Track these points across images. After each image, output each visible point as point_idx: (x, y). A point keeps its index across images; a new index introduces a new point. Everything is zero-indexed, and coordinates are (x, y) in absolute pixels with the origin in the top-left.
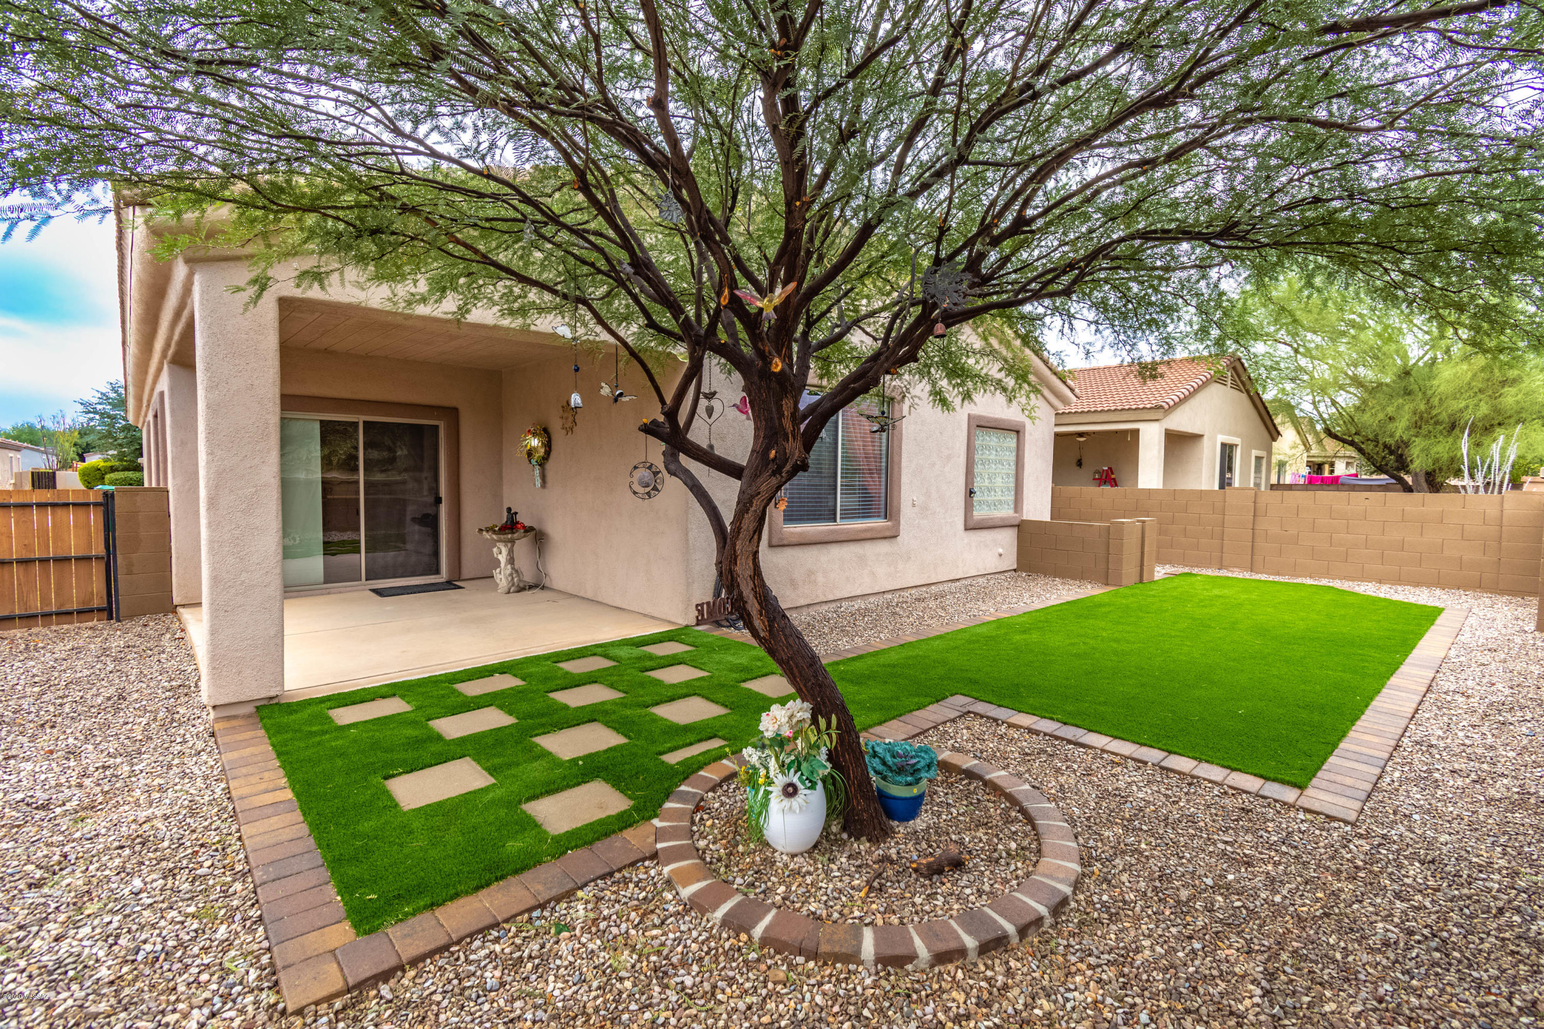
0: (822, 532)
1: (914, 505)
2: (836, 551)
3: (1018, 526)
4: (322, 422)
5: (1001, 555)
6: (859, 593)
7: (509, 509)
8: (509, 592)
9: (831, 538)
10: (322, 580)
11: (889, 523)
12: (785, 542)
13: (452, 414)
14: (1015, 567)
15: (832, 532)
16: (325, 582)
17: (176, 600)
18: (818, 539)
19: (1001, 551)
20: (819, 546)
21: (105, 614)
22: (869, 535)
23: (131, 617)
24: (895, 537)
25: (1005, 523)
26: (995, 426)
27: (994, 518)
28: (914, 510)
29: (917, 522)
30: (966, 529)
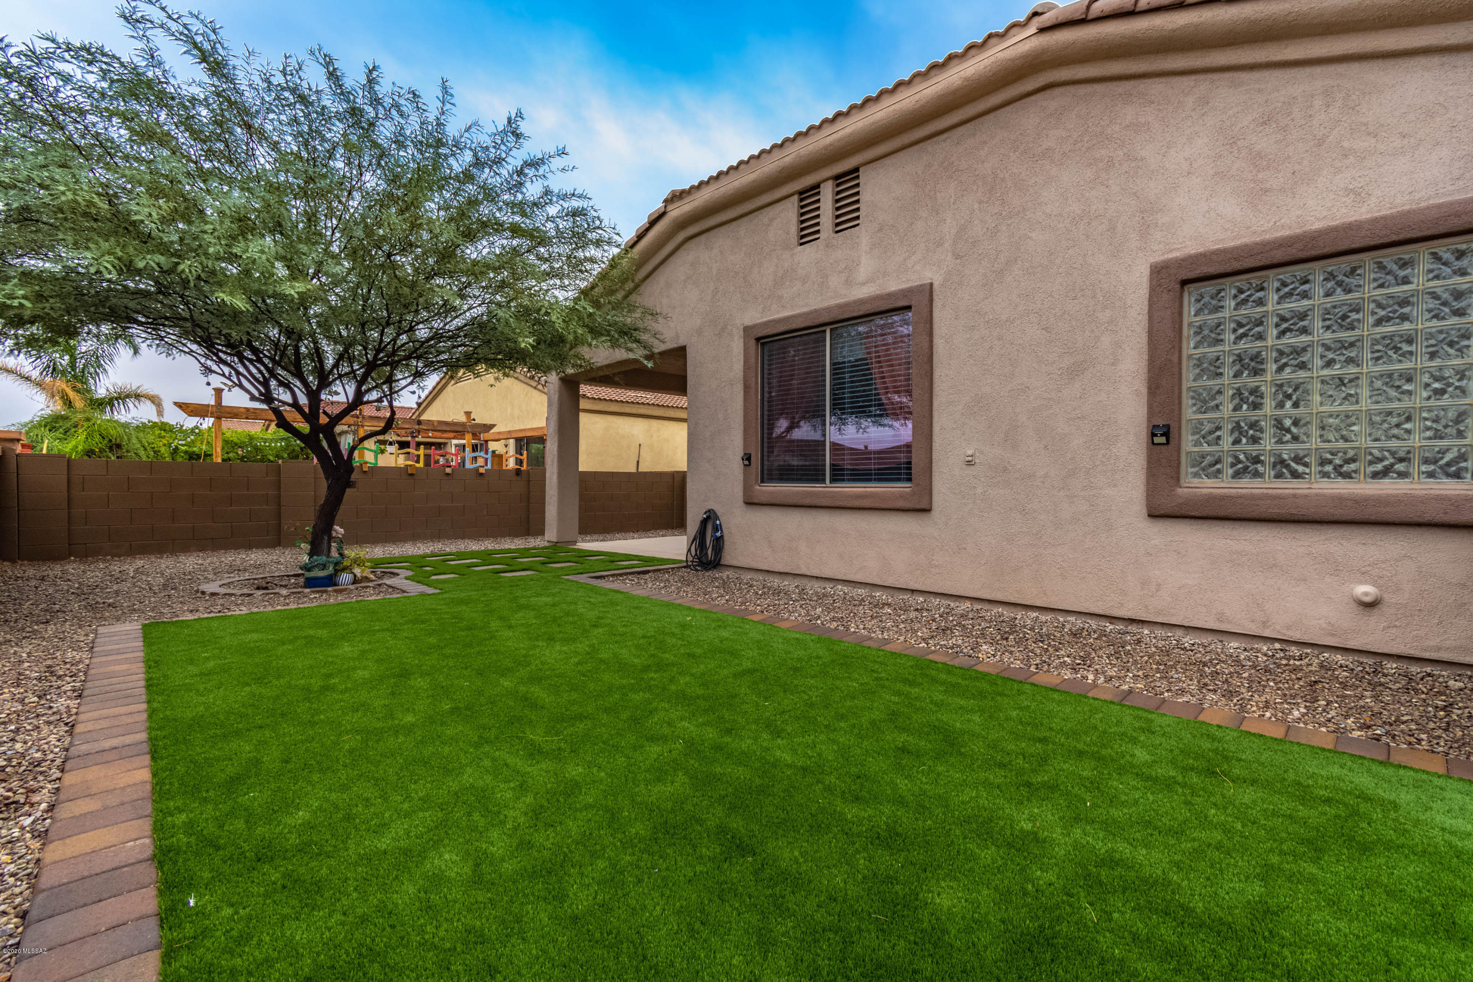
1: (969, 463)
2: (824, 519)
5: (1370, 605)
19: (1365, 590)
20: (802, 510)
24: (929, 510)
25: (1370, 513)
26: (1287, 258)
27: (1295, 496)
28: (970, 471)
29: (979, 490)
30: (1154, 515)
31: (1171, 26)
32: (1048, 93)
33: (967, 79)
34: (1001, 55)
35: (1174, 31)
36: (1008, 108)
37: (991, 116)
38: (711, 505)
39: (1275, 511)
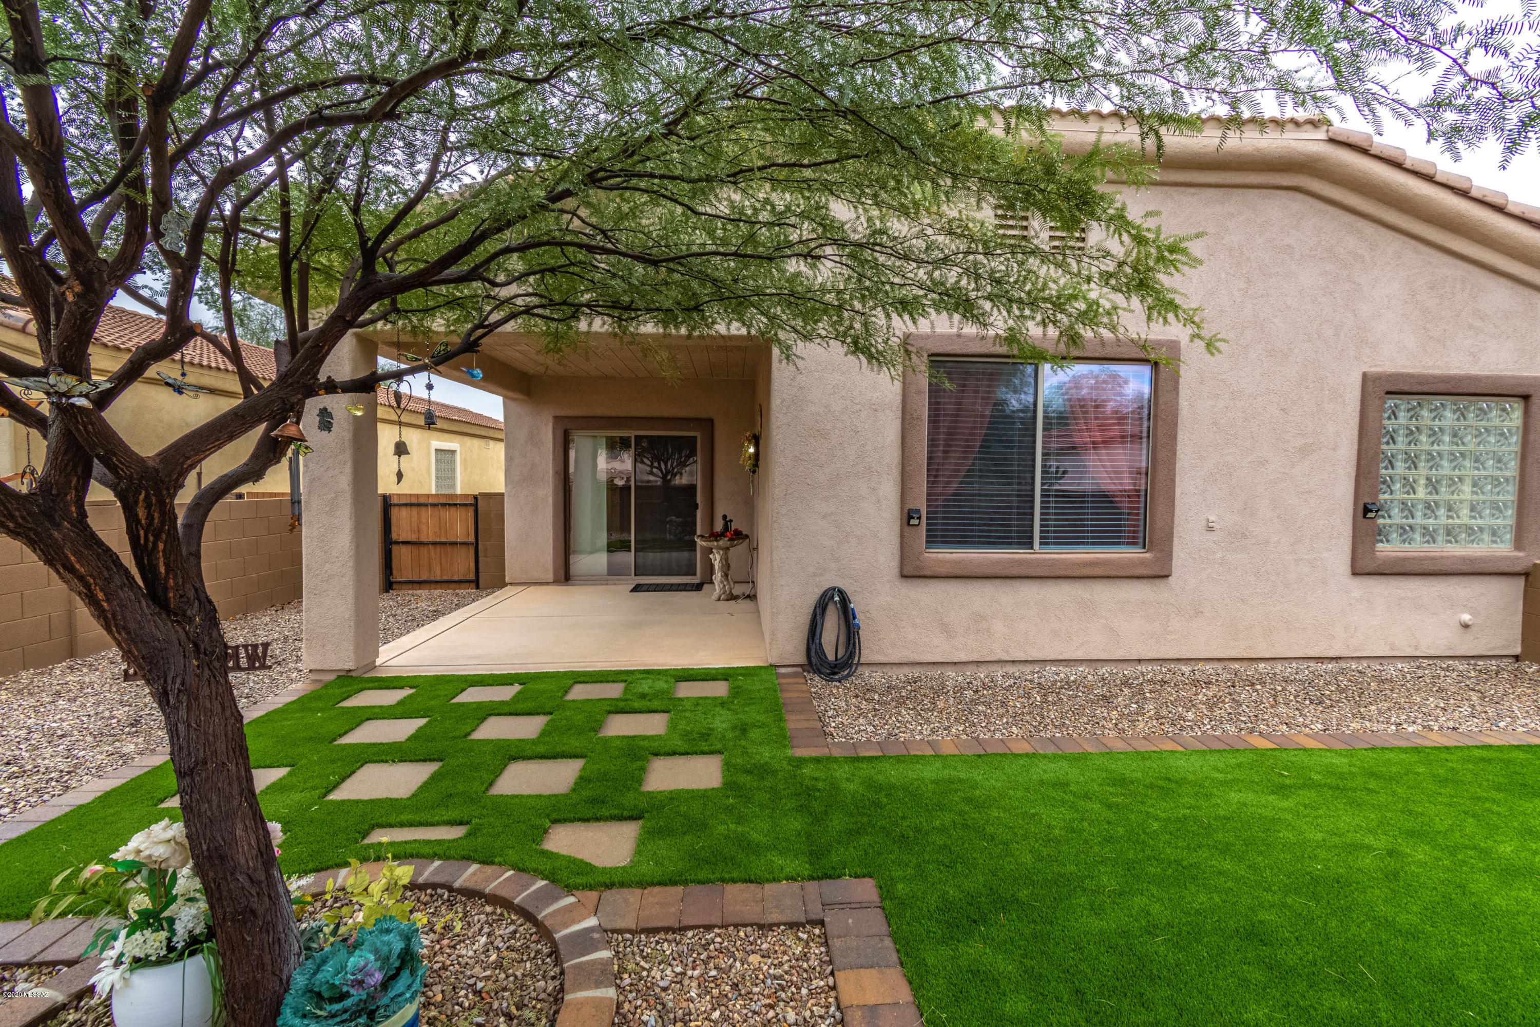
0: (998, 562)
1: (1210, 529)
2: (1030, 592)
3: (1527, 574)
4: (607, 437)
5: (1466, 626)
6: (1079, 655)
7: (725, 517)
8: (719, 599)
9: (1015, 571)
10: (605, 572)
11: (1147, 555)
12: (927, 572)
13: (708, 424)
14: (1518, 650)
15: (1020, 562)
16: (609, 574)
17: (507, 579)
18: (997, 571)
19: (1466, 617)
20: (997, 582)
21: (473, 585)
22: (1097, 571)
23: (486, 588)
24: (1167, 576)
25: (1477, 568)
26: (1445, 391)
27: (1442, 557)
28: (1210, 536)
29: (1219, 555)
30: (1355, 573)
31: (1416, 191)
32: (1291, 194)
33: (1258, 150)
34: (1294, 144)
35: (1416, 195)
36: (1256, 191)
37: (1240, 191)
38: (831, 580)
39: (1432, 568)
